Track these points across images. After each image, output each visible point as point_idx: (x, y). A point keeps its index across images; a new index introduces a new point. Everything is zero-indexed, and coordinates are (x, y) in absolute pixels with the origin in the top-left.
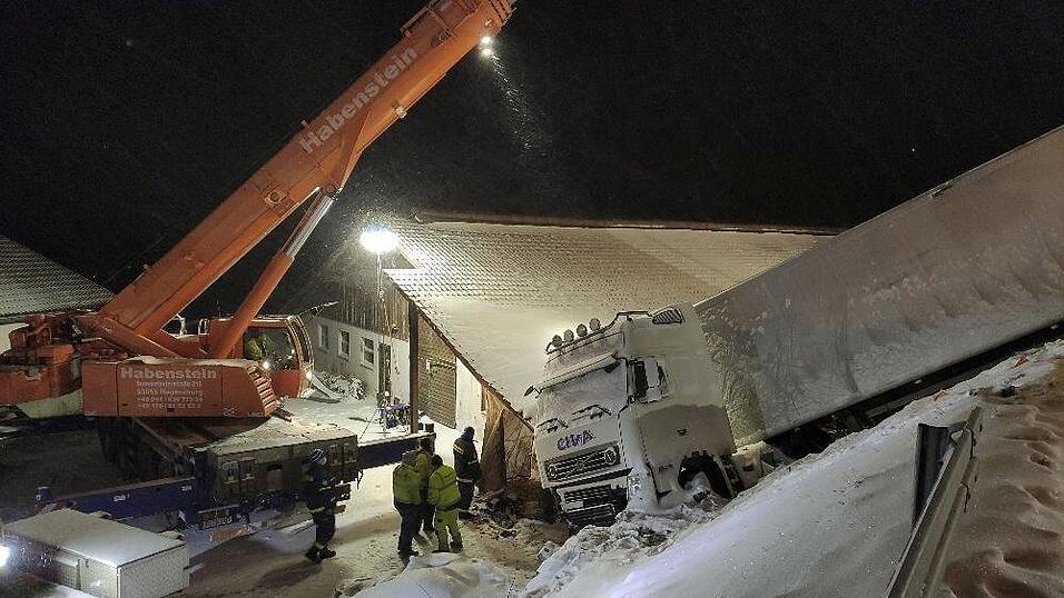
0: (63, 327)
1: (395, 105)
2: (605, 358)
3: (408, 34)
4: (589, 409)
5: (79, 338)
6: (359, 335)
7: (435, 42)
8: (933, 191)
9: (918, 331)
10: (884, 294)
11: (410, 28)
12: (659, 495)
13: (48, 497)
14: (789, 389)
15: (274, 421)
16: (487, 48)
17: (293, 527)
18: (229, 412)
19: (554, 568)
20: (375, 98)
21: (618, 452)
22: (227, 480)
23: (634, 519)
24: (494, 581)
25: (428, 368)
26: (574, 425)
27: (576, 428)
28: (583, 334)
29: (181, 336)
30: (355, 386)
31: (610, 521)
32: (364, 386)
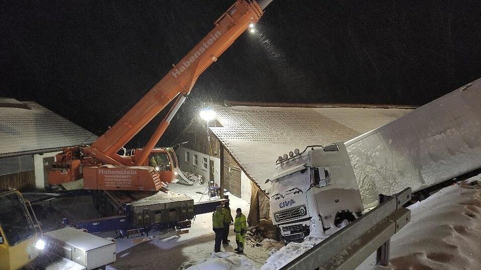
0: (76, 153)
1: (212, 56)
2: (301, 167)
3: (217, 25)
4: (293, 189)
5: (83, 157)
6: (201, 156)
7: (229, 28)
8: (462, 88)
9: (454, 155)
10: (438, 137)
11: (218, 23)
12: (325, 230)
13: (67, 223)
14: (391, 182)
15: (160, 192)
16: (253, 29)
17: (167, 239)
18: (142, 189)
19: (273, 261)
20: (203, 54)
21: (306, 210)
22: (138, 217)
23: (312, 240)
24: (247, 265)
25: (230, 171)
26: (286, 197)
27: (288, 198)
28: (292, 156)
29: (124, 156)
30: (200, 178)
31: (301, 241)
32: (203, 178)
